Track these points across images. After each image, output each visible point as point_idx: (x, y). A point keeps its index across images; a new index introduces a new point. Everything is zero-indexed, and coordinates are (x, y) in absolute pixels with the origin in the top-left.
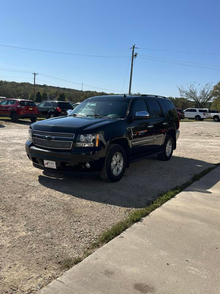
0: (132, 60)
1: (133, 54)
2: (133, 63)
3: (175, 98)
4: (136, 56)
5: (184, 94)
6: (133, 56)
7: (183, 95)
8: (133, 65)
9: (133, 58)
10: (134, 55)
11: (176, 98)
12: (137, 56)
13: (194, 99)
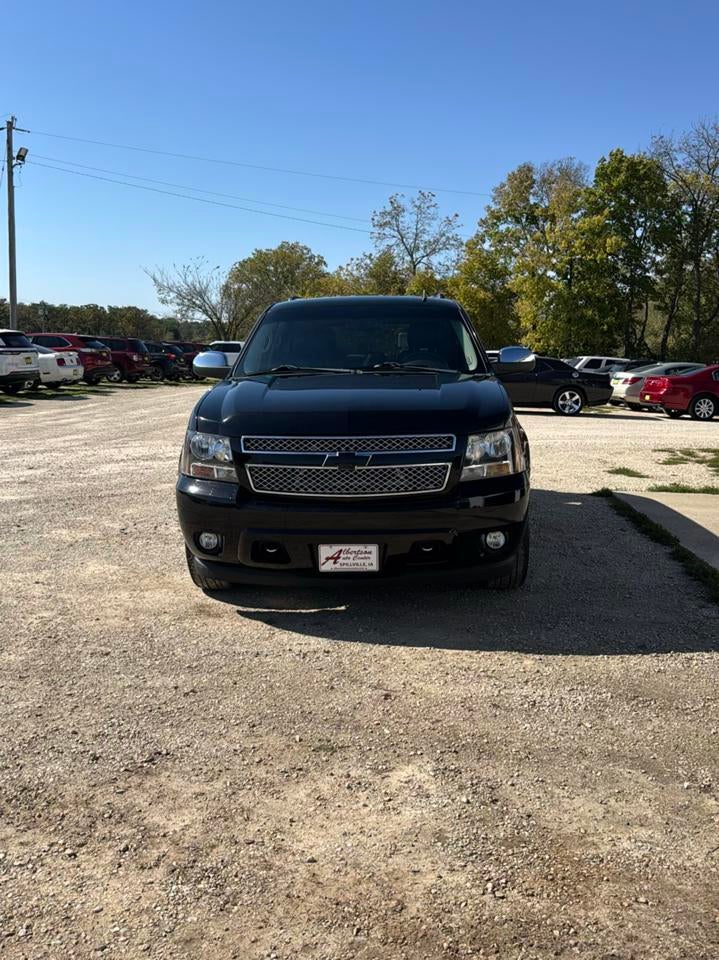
0: (11, 174)
1: (10, 149)
2: (14, 184)
3: (106, 309)
4: (21, 157)
5: (173, 295)
6: (10, 158)
7: (168, 298)
8: (15, 190)
9: (11, 167)
10: (15, 155)
11: (110, 308)
12: (26, 159)
13: (205, 312)
